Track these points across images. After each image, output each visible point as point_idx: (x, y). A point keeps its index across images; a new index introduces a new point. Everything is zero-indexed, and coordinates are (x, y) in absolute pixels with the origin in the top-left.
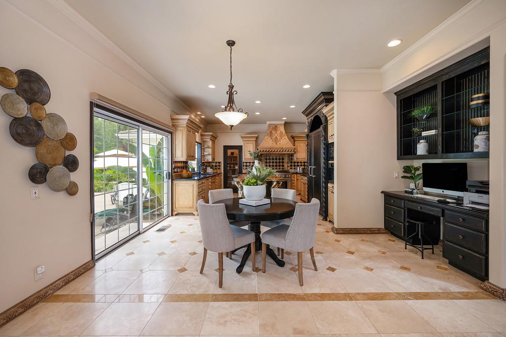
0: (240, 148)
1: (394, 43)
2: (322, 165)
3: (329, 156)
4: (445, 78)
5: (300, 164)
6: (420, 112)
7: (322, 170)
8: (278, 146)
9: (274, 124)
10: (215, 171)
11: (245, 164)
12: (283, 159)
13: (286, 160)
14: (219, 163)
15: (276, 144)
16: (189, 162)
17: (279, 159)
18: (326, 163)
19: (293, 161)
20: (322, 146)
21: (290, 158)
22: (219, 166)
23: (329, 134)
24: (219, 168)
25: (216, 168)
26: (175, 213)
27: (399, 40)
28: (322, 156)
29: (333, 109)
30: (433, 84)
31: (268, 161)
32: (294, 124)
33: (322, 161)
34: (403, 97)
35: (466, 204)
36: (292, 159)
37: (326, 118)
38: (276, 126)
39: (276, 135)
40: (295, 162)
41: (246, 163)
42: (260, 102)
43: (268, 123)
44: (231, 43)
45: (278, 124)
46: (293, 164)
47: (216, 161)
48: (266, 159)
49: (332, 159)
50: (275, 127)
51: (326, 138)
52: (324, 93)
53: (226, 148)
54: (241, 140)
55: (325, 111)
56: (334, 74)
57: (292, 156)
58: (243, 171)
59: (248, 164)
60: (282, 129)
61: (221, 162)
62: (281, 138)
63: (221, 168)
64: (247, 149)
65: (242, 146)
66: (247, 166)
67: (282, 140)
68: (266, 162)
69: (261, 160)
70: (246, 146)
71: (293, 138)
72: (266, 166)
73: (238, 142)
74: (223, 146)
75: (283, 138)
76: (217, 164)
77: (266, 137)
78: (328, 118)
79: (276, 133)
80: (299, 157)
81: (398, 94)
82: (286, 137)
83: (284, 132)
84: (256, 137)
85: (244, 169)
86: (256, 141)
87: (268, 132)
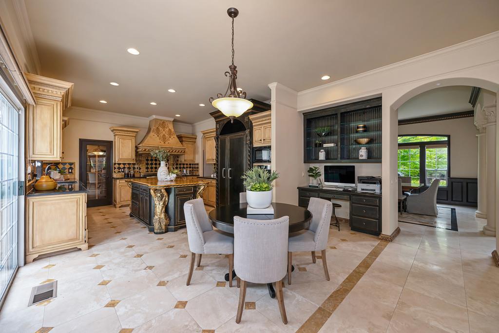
0: (107, 146)
1: (326, 78)
3: (254, 159)
4: (343, 111)
5: (185, 166)
8: (167, 145)
9: (161, 120)
11: (117, 166)
13: (171, 161)
14: (71, 164)
15: (164, 143)
18: (251, 165)
19: (179, 163)
20: (248, 149)
21: (176, 159)
22: (71, 168)
23: (256, 139)
24: (71, 172)
26: (31, 258)
27: (329, 76)
28: (247, 158)
30: (333, 112)
31: (150, 162)
32: (180, 123)
33: (247, 162)
34: (309, 117)
35: (359, 190)
36: (177, 161)
38: (164, 122)
39: (164, 132)
40: (180, 164)
41: (119, 164)
42: (174, 91)
43: (154, 117)
44: (233, 13)
45: (166, 121)
46: (178, 166)
47: (63, 161)
48: (147, 160)
50: (163, 124)
53: (84, 144)
54: (112, 134)
57: (178, 157)
58: (115, 175)
59: (122, 166)
60: (171, 127)
61: (75, 163)
62: (170, 137)
63: (75, 173)
64: (122, 147)
65: (112, 141)
66: (119, 168)
67: (170, 139)
68: (147, 164)
69: (140, 161)
70: (122, 142)
71: (180, 138)
72: (147, 168)
73: (108, 136)
74: (80, 139)
75: (172, 137)
76: (67, 166)
77: (151, 134)
78: (253, 124)
79: (164, 130)
80: (186, 158)
81: (306, 114)
82: (175, 136)
83: (173, 130)
84: (137, 132)
85: (115, 172)
86: (135, 137)
87: (153, 128)
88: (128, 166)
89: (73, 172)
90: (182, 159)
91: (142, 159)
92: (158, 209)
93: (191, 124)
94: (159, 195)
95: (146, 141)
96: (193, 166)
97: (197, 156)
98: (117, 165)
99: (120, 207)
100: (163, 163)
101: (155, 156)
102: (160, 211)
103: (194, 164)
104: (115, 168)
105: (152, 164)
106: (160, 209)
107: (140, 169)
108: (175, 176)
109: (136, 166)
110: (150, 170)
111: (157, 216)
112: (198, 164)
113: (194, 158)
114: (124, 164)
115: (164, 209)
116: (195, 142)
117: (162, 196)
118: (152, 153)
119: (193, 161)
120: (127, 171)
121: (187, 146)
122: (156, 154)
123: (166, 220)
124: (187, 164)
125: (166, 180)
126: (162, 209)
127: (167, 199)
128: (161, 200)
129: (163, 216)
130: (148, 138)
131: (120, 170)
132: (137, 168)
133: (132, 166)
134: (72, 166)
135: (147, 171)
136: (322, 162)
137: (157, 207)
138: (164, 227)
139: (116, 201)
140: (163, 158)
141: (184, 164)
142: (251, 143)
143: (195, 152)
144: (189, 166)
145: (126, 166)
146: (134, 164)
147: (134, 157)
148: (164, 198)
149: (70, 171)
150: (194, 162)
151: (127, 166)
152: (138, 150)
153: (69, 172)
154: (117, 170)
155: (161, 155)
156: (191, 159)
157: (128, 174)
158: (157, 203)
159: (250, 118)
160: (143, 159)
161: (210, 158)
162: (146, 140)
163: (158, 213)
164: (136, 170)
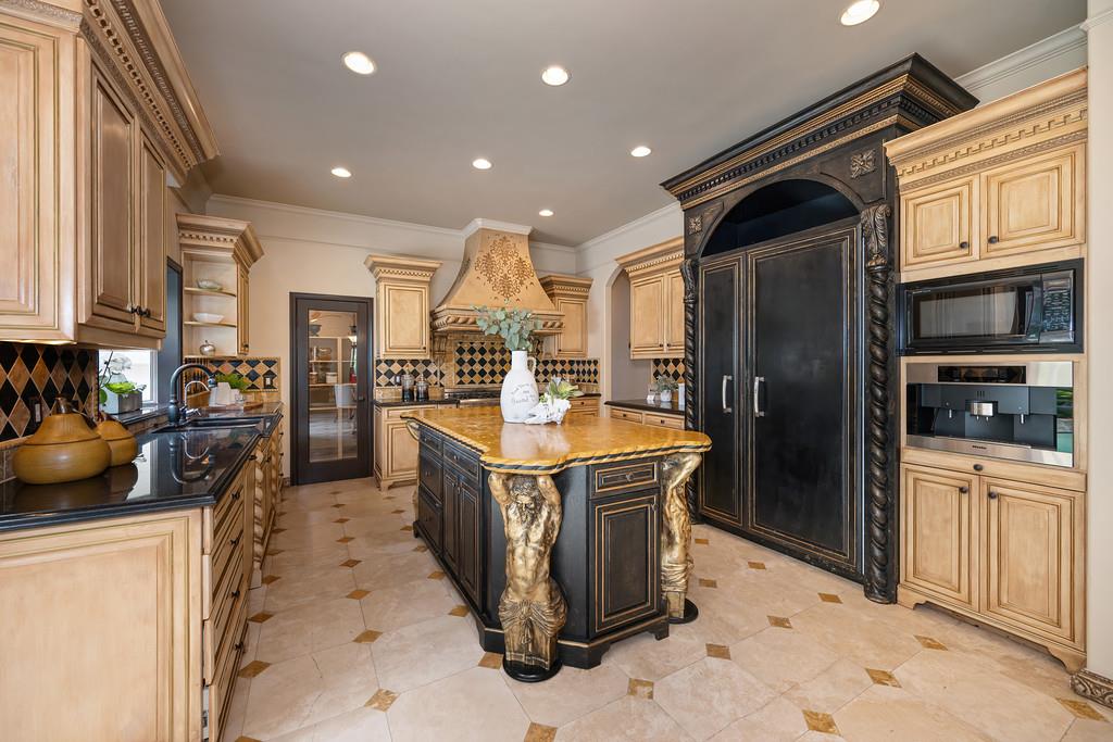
0: (361, 311)
5: (558, 367)
8: (511, 304)
9: (497, 233)
10: (251, 398)
11: (383, 368)
14: (270, 363)
15: (506, 299)
16: (103, 355)
19: (542, 359)
21: (536, 348)
22: (270, 374)
24: (271, 386)
25: (253, 387)
31: (467, 357)
32: (544, 245)
36: (538, 352)
38: (504, 239)
39: (505, 267)
41: (390, 362)
43: (479, 223)
45: (513, 235)
46: (541, 368)
47: (251, 355)
48: (461, 351)
50: (503, 243)
53: (301, 305)
54: (371, 278)
58: (379, 395)
59: (396, 368)
60: (524, 252)
61: (279, 359)
62: (521, 283)
63: (279, 387)
64: (396, 312)
65: (372, 299)
66: (389, 374)
67: (523, 288)
68: (461, 362)
69: (443, 353)
70: (394, 300)
71: (547, 285)
72: (461, 374)
73: (350, 281)
74: (291, 293)
75: (527, 282)
76: (261, 369)
77: (472, 273)
78: (902, 181)
79: (505, 263)
80: (564, 345)
82: (535, 280)
83: (528, 261)
84: (434, 270)
85: (378, 385)
86: (430, 283)
87: (477, 256)
88: (411, 368)
89: (276, 384)
91: (448, 349)
92: (520, 562)
93: (573, 243)
94: (525, 500)
95: (456, 296)
96: (581, 368)
97: (591, 339)
98: (383, 365)
99: (390, 487)
100: (519, 359)
101: (494, 330)
102: (529, 575)
103: (584, 362)
104: (379, 374)
105: (472, 362)
106: (532, 562)
107: (442, 375)
109: (432, 369)
110: (467, 378)
111: (516, 591)
112: (596, 362)
113: (584, 342)
114: (402, 362)
115: (546, 566)
116: (587, 297)
117: (538, 502)
118: (482, 325)
119: (583, 350)
120: (408, 381)
121: (567, 309)
122: (497, 323)
123: (556, 614)
124: (563, 363)
125: (532, 420)
126: (539, 565)
127: (556, 518)
128: (534, 518)
129: (541, 594)
130: (463, 287)
131: (392, 380)
132: (435, 374)
133: (421, 368)
134: (272, 369)
135: (461, 383)
137: (519, 551)
138: (546, 648)
139: (380, 470)
140: (521, 338)
141: (554, 362)
142: (892, 263)
143: (585, 327)
144: (567, 367)
145: (405, 368)
146: (426, 363)
147: (426, 342)
148: (545, 514)
149: (268, 382)
150: (585, 355)
151: (409, 368)
152: (437, 323)
153: (266, 387)
154: (383, 380)
155: (516, 328)
156: (575, 347)
157: (411, 391)
158: (516, 530)
159: (890, 152)
160: (451, 348)
161: (650, 340)
162: (459, 292)
163: (522, 584)
164: (433, 379)
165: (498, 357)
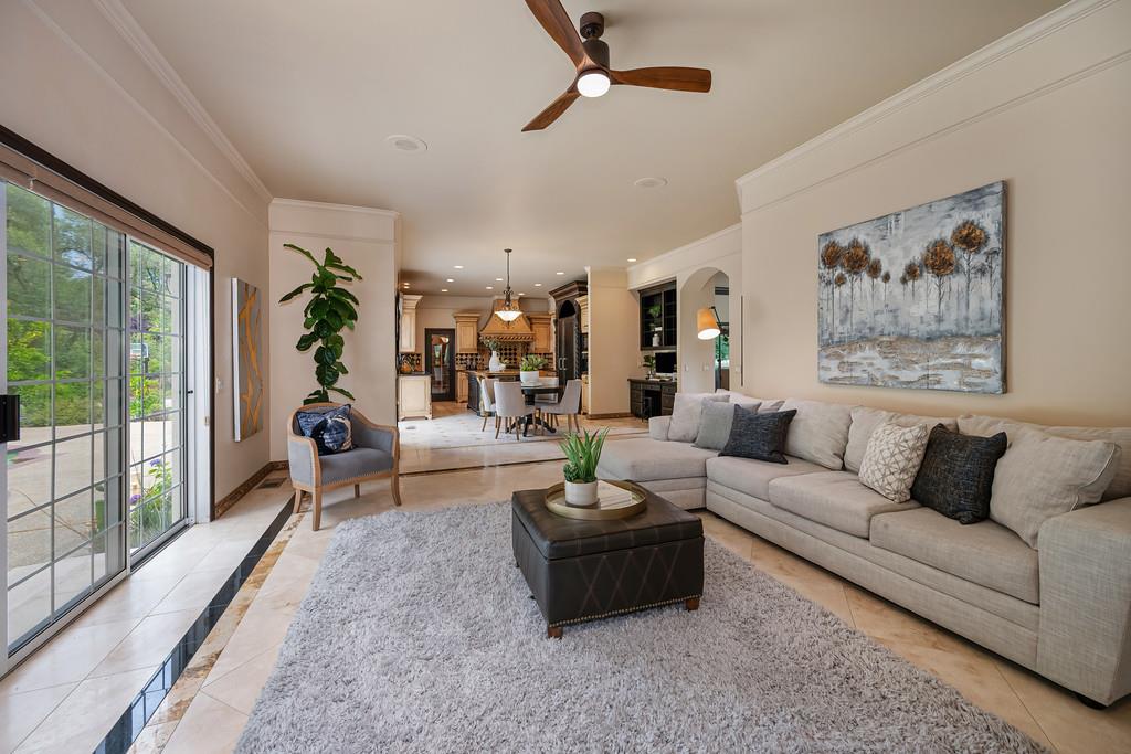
0: (451, 333)
1: (631, 260)
2: (575, 356)
3: (582, 347)
4: (666, 290)
6: (654, 311)
7: (575, 361)
8: (511, 331)
11: (459, 357)
12: (515, 349)
13: (519, 351)
14: (418, 355)
15: (508, 328)
17: (510, 349)
18: (580, 355)
20: (575, 335)
21: (525, 348)
23: (583, 325)
28: (575, 346)
29: (587, 300)
30: (657, 292)
32: (531, 300)
33: (575, 351)
37: (580, 310)
41: (462, 355)
43: (497, 298)
49: (587, 350)
51: (579, 328)
52: (578, 282)
53: (429, 332)
54: (454, 321)
55: (578, 300)
56: (588, 269)
57: (528, 345)
58: (457, 368)
59: (464, 357)
61: (422, 353)
64: (464, 335)
65: (455, 330)
66: (461, 359)
69: (483, 351)
70: (463, 330)
71: (530, 319)
73: (449, 323)
74: (425, 329)
76: (415, 357)
78: (581, 308)
80: (537, 346)
81: (641, 292)
84: (479, 318)
85: (457, 364)
86: (477, 323)
89: (420, 363)
90: (532, 348)
97: (552, 343)
99: (461, 402)
100: (494, 353)
103: (548, 354)
104: (457, 360)
107: (483, 360)
108: (504, 366)
109: (479, 357)
112: (552, 354)
113: (549, 345)
114: (467, 355)
116: (549, 324)
120: (469, 362)
121: (538, 330)
131: (463, 362)
132: (480, 359)
133: (474, 357)
134: (419, 358)
136: (656, 348)
143: (549, 337)
146: (477, 355)
147: (476, 346)
149: (418, 362)
150: (548, 351)
151: (469, 357)
152: (481, 338)
153: (417, 364)
154: (459, 362)
155: (492, 345)
156: (542, 347)
157: (470, 367)
164: (479, 362)
165: (512, 352)
